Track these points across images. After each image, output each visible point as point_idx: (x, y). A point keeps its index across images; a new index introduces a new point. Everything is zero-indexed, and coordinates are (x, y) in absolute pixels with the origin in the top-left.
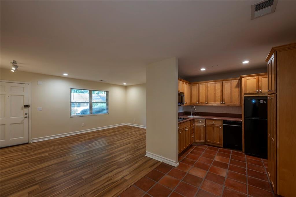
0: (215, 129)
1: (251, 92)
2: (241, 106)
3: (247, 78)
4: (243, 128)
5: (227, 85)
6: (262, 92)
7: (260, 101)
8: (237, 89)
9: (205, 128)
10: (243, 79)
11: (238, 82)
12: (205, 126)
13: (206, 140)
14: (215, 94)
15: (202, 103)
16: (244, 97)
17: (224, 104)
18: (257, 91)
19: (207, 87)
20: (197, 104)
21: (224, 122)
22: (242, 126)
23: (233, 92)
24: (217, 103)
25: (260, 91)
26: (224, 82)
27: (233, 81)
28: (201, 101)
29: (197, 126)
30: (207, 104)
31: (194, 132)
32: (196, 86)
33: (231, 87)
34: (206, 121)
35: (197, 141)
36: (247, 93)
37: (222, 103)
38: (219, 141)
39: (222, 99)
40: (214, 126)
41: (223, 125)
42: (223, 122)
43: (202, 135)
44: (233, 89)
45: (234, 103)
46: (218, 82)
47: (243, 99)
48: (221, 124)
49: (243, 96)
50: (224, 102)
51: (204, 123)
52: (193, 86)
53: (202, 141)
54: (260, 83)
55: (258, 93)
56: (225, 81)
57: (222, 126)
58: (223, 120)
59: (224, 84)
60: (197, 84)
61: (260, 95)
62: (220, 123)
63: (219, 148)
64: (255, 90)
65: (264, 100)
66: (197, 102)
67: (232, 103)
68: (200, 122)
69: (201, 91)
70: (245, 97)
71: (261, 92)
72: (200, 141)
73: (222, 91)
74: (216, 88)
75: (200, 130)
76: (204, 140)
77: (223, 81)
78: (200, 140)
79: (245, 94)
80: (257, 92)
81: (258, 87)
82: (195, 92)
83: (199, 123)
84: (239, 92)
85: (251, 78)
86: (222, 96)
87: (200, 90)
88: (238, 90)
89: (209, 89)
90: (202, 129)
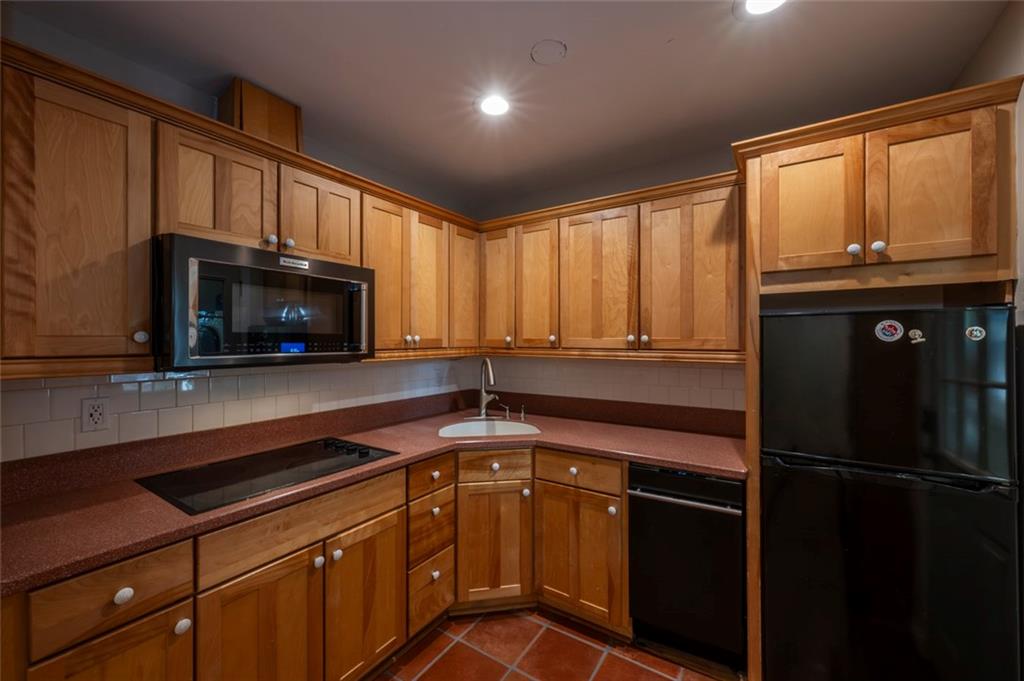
0: (587, 514)
1: (809, 256)
2: (740, 366)
3: (785, 155)
4: (753, 528)
5: (665, 225)
6: (889, 253)
7: (879, 327)
8: (721, 251)
9: (531, 509)
10: (753, 165)
11: (730, 201)
12: (526, 492)
13: (537, 582)
14: (597, 284)
15: (532, 345)
16: (763, 298)
17: (648, 347)
18: (854, 247)
19: (557, 247)
20: (508, 347)
21: (639, 473)
22: (744, 508)
23: (696, 269)
24: (607, 341)
25: (877, 245)
26: (646, 207)
27: (697, 197)
28: (528, 332)
29: (478, 494)
30: (560, 352)
31: (455, 540)
32: (503, 242)
33: (688, 238)
34: (538, 456)
35: (479, 593)
36: (782, 266)
37: (637, 346)
38: (605, 597)
39: (638, 320)
40: (579, 495)
41: (632, 498)
42: (631, 471)
43: (512, 555)
44: (696, 252)
45: (704, 341)
46: (615, 211)
47: (754, 310)
48: (617, 490)
49: (757, 288)
50: (645, 338)
51: (527, 474)
52: (488, 243)
53: (512, 588)
54: (874, 191)
55: (858, 264)
56: (651, 199)
57: (626, 500)
58: (631, 463)
59: (645, 222)
60: (511, 231)
61: (877, 282)
62: (612, 480)
63: (606, 651)
64: (841, 239)
65: (909, 320)
66: (508, 339)
67: (693, 345)
68: (496, 466)
69: (527, 271)
70: (766, 301)
71: (883, 260)
72: (495, 594)
73: (636, 267)
74: (606, 250)
75: (498, 518)
76: (521, 582)
77: (645, 200)
78: (495, 583)
79: (769, 276)
80: (854, 255)
81: (861, 220)
82: (498, 276)
83: (485, 475)
84: (734, 267)
85: (808, 156)
86: (635, 299)
87: (524, 263)
88: (728, 254)
89: (568, 255)
90: (510, 512)
